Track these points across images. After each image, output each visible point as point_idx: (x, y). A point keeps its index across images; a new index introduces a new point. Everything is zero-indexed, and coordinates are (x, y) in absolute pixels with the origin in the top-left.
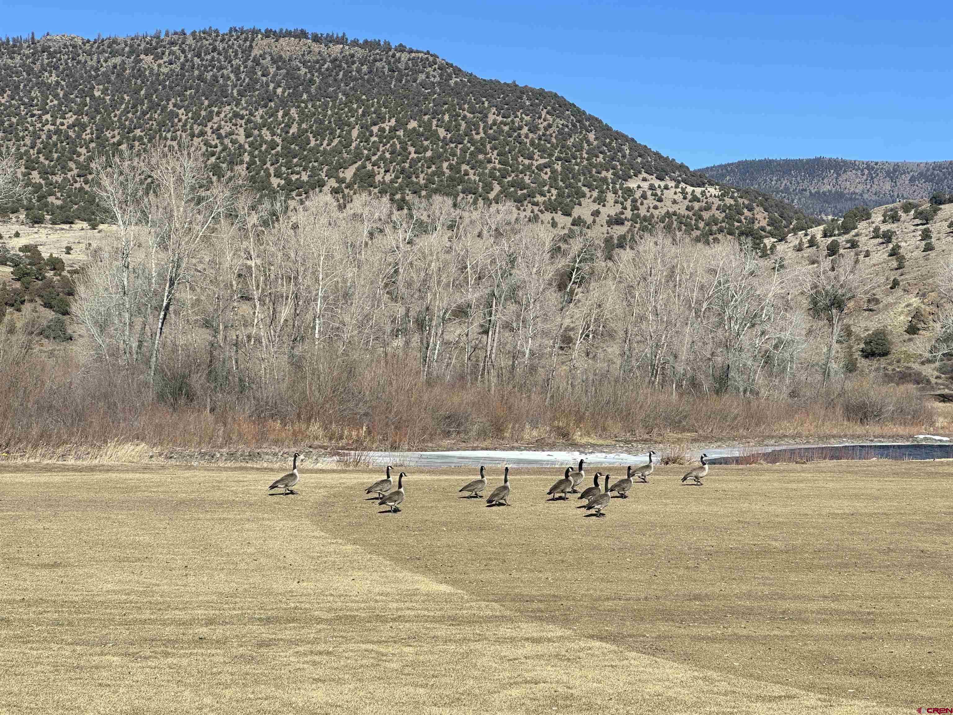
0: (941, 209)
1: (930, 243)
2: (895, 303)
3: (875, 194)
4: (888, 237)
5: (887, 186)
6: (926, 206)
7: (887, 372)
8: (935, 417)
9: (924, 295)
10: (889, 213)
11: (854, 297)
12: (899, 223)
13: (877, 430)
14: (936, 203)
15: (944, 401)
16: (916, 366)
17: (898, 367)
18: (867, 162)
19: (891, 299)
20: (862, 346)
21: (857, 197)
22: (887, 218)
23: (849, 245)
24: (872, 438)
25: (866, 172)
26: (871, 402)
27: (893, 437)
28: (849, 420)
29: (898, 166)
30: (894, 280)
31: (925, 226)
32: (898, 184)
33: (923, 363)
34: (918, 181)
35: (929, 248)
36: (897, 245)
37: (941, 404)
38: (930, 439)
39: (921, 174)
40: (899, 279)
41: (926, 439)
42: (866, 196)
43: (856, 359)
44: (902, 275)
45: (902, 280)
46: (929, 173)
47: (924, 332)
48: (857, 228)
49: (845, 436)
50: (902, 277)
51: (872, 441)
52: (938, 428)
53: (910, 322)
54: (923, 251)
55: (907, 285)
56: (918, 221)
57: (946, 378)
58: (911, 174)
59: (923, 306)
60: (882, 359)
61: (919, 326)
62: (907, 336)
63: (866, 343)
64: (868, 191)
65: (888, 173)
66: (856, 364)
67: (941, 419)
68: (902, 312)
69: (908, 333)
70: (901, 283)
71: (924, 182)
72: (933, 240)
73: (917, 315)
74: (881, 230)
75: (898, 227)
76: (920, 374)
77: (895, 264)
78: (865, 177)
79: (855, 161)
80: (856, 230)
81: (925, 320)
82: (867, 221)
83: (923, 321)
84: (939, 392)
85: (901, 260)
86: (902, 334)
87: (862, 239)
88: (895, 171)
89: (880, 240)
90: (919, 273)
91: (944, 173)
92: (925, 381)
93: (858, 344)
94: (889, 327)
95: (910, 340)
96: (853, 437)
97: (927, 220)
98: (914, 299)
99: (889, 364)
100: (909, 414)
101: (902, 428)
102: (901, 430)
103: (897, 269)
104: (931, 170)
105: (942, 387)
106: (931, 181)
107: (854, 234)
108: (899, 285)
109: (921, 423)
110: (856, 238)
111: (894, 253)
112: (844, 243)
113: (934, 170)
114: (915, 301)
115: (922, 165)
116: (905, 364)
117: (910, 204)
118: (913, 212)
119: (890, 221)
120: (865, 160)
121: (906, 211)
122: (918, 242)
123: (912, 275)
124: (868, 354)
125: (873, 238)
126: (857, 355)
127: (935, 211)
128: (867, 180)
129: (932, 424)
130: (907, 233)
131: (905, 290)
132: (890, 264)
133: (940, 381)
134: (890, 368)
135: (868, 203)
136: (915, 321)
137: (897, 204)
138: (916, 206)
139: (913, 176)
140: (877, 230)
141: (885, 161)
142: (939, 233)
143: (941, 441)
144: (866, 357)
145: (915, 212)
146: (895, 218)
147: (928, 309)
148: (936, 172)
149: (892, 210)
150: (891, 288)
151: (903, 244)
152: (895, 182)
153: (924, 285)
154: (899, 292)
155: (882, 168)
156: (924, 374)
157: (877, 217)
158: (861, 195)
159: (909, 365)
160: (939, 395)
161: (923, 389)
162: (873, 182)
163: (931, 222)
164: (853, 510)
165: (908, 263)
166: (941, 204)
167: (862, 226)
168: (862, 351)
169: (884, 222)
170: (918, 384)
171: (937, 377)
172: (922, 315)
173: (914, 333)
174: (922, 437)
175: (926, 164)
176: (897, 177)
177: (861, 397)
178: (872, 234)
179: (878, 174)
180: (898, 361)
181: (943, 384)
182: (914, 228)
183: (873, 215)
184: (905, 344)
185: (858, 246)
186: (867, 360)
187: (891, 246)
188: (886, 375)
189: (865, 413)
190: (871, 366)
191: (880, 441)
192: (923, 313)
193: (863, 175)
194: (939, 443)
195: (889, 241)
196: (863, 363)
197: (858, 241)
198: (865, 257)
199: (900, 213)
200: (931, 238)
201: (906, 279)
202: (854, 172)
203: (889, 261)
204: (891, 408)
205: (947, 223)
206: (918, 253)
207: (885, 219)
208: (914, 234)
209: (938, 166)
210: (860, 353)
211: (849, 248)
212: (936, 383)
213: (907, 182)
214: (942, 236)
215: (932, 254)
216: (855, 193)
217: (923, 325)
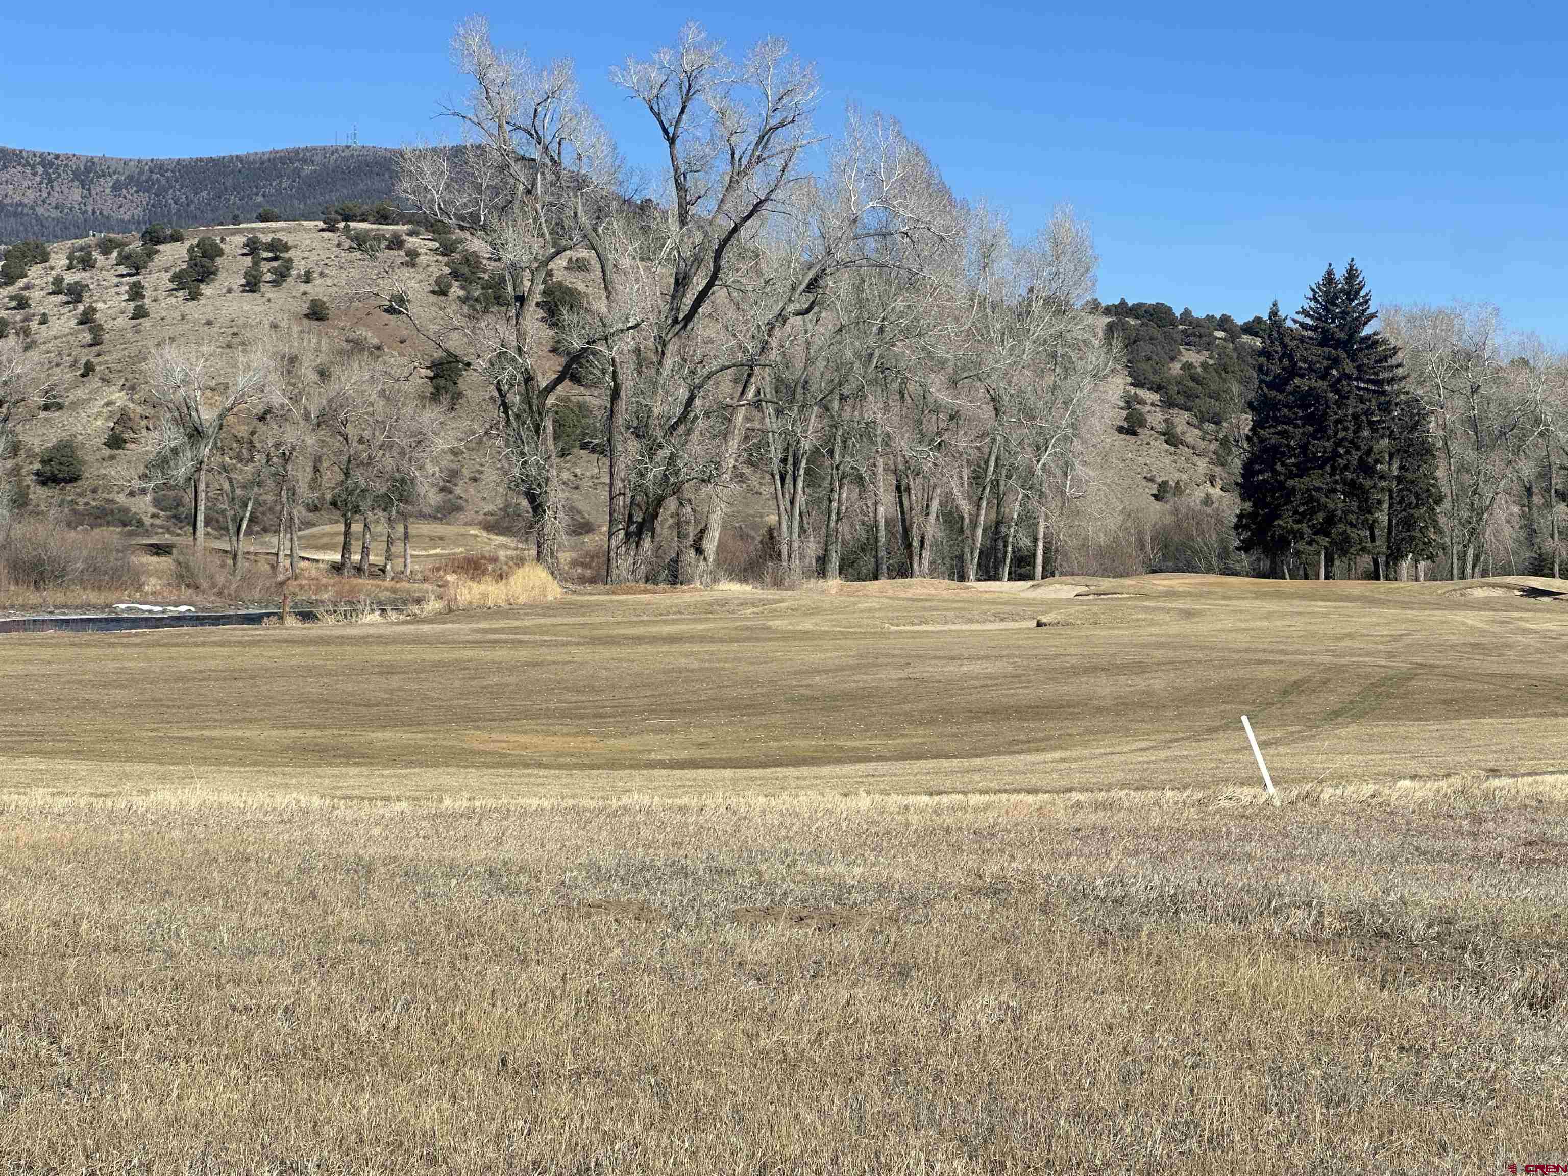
0: (157, 251)
1: (142, 307)
2: (90, 399)
3: (56, 208)
4: (76, 293)
5: (76, 194)
6: (136, 246)
7: (75, 507)
8: (143, 579)
9: (133, 388)
10: (77, 254)
11: (23, 400)
12: (94, 270)
13: (59, 597)
14: (151, 240)
15: (157, 554)
16: (121, 499)
17: (94, 499)
18: (42, 154)
19: (81, 393)
20: (37, 466)
21: (25, 211)
22: (75, 262)
23: (14, 304)
24: (52, 609)
25: (40, 170)
26: (49, 558)
27: (82, 607)
28: (17, 584)
29: (94, 163)
30: (86, 364)
31: (134, 279)
32: (94, 192)
33: (132, 494)
34: (126, 189)
35: (140, 313)
36: (91, 306)
37: (155, 559)
38: (135, 609)
39: (130, 178)
40: (95, 361)
41: (129, 609)
42: (40, 210)
43: (28, 486)
44: (99, 355)
45: (100, 364)
46: (144, 178)
47: (133, 446)
48: (26, 276)
49: (12, 607)
50: (100, 359)
51: (52, 613)
52: (147, 593)
53: (113, 429)
54: (132, 318)
55: (107, 371)
56: (122, 270)
57: (168, 517)
58: (115, 177)
59: (131, 405)
60: (69, 487)
61: (126, 436)
62: (107, 452)
63: (43, 462)
64: (44, 201)
65: (76, 175)
66: (27, 494)
67: (153, 580)
68: (99, 414)
69: (109, 447)
70: (98, 368)
71: (137, 192)
72: (146, 301)
73: (123, 419)
74: (66, 281)
75: (92, 278)
76: (126, 511)
77: (88, 337)
78: (38, 179)
79: (21, 151)
80: (25, 280)
81: (135, 427)
82: (43, 265)
83: (131, 429)
84: (154, 540)
85: (97, 333)
86: (99, 449)
87: (35, 295)
88: (88, 170)
89: (64, 298)
90: (126, 352)
91: (168, 178)
92: (134, 522)
93: (31, 463)
94: (80, 438)
95: (112, 457)
96: (23, 608)
97: (137, 268)
98: (118, 395)
99: (79, 495)
100: (106, 573)
101: (96, 593)
102: (93, 597)
103: (91, 345)
104: (147, 174)
105: (160, 531)
106: (147, 190)
107: (21, 285)
108: (94, 371)
109: (123, 587)
110: (25, 293)
111: (86, 319)
112: (7, 300)
113: (151, 172)
114: (119, 397)
115: (132, 163)
116: (105, 495)
117: (110, 241)
118: (115, 254)
119: (80, 266)
120: (39, 149)
121: (106, 252)
122: (124, 304)
123: (116, 356)
124: (46, 479)
125: (53, 293)
126: (29, 480)
127: (150, 255)
128: (41, 183)
129: (139, 588)
130: (106, 288)
131: (103, 380)
132: (80, 337)
133: (158, 522)
134: (81, 501)
135: (44, 222)
136: (119, 428)
137: (91, 240)
138: (120, 245)
139: (118, 181)
140: (58, 280)
141: (70, 153)
142: (156, 290)
143: (150, 611)
144: (44, 484)
145: (120, 254)
146: (87, 263)
147: (139, 410)
148: (154, 176)
149: (82, 249)
150: (83, 376)
151: (100, 305)
152: (89, 190)
153: (133, 372)
154: (94, 382)
155: (66, 165)
156: (134, 510)
157: (59, 261)
158: (32, 208)
159: (110, 496)
160: (152, 545)
161: (131, 534)
162: (52, 187)
163: (143, 271)
164: (26, 673)
165: (107, 336)
166: (159, 242)
167: (35, 272)
168: (37, 474)
169: (70, 267)
170: (125, 525)
171: (153, 516)
172: (130, 419)
173: (119, 448)
174: (123, 606)
175: (139, 161)
176: (92, 181)
177: (34, 549)
178: (51, 288)
179: (60, 175)
180: (94, 491)
181: (161, 527)
182: (116, 280)
183: (53, 255)
184: (105, 464)
185: (29, 306)
186: (45, 488)
187: (81, 308)
188: (75, 512)
189: (42, 573)
190: (52, 497)
191: (64, 614)
192: (132, 415)
193: (35, 174)
194: (146, 615)
195: (78, 300)
196: (38, 493)
197: (29, 298)
198: (41, 323)
199: (95, 254)
200: (143, 297)
201: (106, 362)
202: (20, 168)
203: (78, 332)
204: (80, 565)
205: (169, 275)
206: (122, 322)
207: (71, 263)
208: (117, 289)
209: (159, 167)
210: (34, 478)
211: (15, 308)
212: (152, 525)
213: (108, 191)
214: (161, 294)
215: (146, 323)
216: (21, 204)
217: (132, 435)
